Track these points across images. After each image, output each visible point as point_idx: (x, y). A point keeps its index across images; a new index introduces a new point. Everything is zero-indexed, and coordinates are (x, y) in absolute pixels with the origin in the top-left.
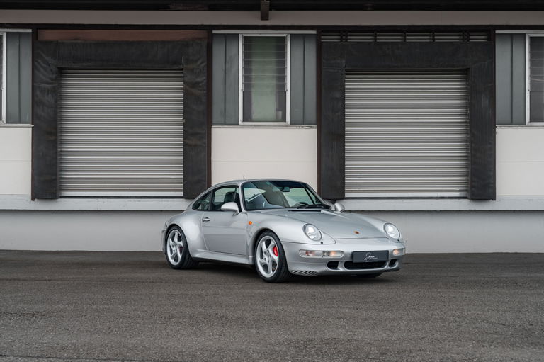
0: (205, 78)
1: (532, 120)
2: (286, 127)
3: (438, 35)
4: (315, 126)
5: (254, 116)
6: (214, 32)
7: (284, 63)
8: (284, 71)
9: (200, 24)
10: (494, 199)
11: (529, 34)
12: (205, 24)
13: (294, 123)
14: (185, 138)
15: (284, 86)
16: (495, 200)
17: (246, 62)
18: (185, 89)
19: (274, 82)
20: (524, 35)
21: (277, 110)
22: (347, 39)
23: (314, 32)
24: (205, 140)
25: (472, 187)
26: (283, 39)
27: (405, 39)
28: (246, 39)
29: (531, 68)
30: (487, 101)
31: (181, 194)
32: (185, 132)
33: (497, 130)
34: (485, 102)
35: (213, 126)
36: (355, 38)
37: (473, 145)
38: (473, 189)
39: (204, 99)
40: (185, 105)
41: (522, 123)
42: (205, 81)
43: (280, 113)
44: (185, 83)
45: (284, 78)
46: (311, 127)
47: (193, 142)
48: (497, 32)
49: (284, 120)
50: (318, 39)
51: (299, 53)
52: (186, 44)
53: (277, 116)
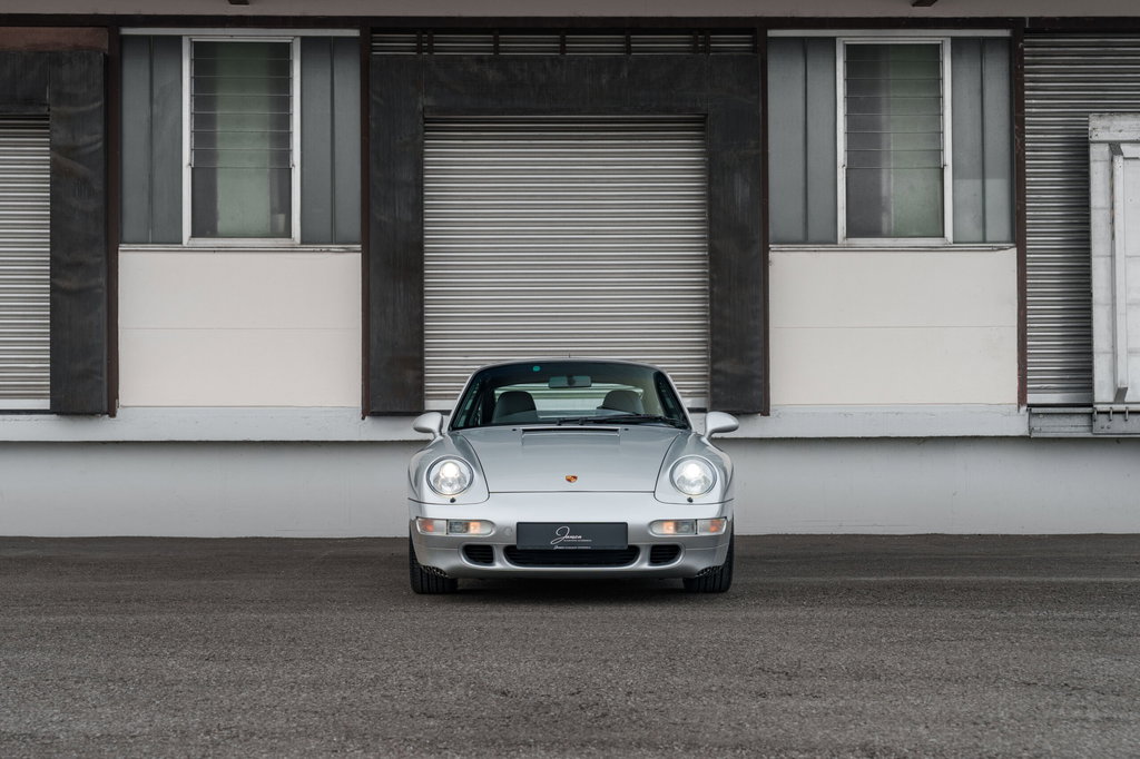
0: (99, 136)
1: (852, 232)
2: (292, 250)
3: (641, 42)
4: (359, 247)
5: (221, 226)
6: (126, 31)
7: (285, 103)
8: (285, 121)
9: (92, 13)
10: (766, 413)
11: (846, 37)
12: (101, 12)
13: (308, 239)
14: (53, 274)
15: (285, 156)
16: (768, 415)
17: (199, 101)
18: (53, 163)
19: (265, 148)
20: (833, 40)
21: (273, 212)
22: (431, 50)
23: (355, 33)
24: (102, 280)
25: (714, 385)
26: (285, 49)
27: (563, 50)
28: (199, 48)
29: (848, 115)
30: (747, 190)
31: (45, 404)
32: (54, 261)
33: (771, 255)
34: (742, 191)
35: (122, 247)
36: (449, 46)
37: (715, 290)
38: (716, 390)
39: (98, 186)
40: (55, 199)
41: (829, 241)
42: (100, 145)
43: (281, 218)
44: (53, 148)
45: (285, 138)
46: (348, 251)
47: (71, 283)
48: (772, 33)
49: (288, 234)
50: (364, 47)
51: (321, 80)
52: (55, 58)
53: (273, 224)
